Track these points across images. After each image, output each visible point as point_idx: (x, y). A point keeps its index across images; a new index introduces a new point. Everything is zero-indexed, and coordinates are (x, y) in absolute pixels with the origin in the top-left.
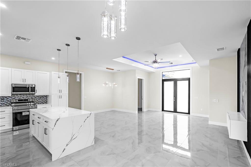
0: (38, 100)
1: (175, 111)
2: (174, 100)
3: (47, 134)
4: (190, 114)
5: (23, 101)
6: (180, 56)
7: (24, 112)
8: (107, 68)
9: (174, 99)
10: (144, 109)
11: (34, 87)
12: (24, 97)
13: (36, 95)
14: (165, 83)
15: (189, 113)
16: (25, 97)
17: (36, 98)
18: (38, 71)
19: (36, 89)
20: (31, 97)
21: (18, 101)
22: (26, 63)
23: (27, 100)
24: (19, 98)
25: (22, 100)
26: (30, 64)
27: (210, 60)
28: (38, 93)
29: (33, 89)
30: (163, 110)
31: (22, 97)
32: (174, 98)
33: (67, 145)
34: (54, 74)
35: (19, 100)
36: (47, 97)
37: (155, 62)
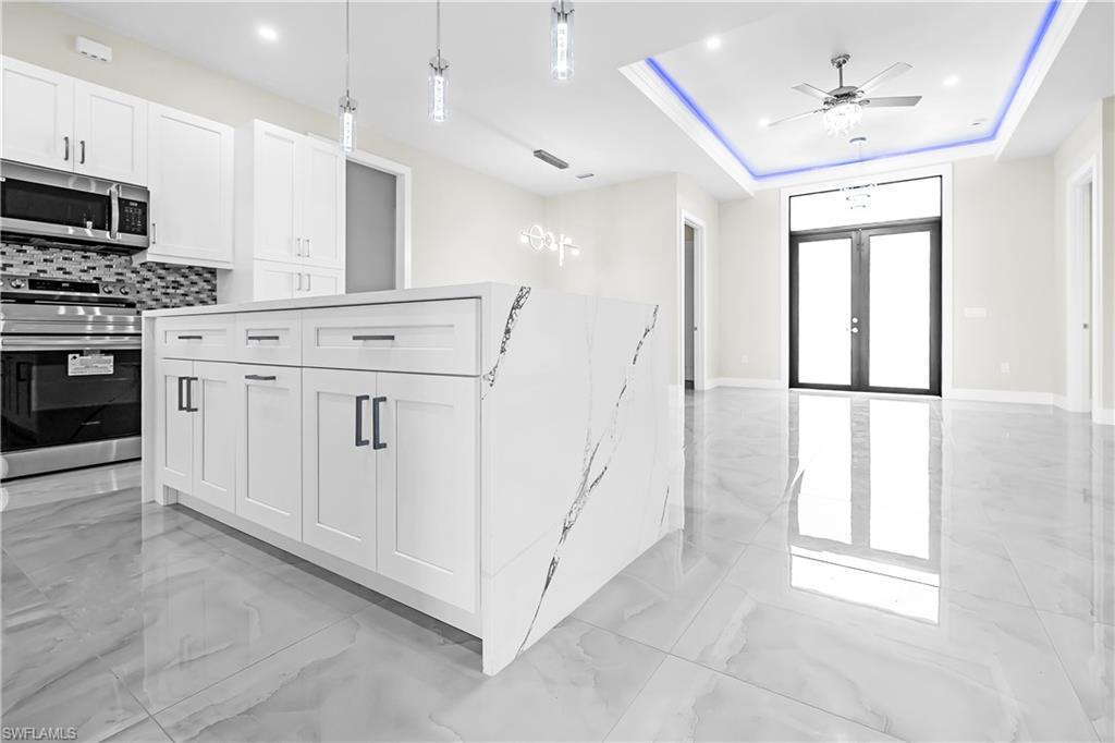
0: (157, 293)
1: (860, 383)
2: (855, 330)
3: (384, 446)
4: (940, 394)
5: (65, 289)
6: (951, 81)
7: (81, 353)
8: (539, 154)
9: (853, 325)
10: (704, 381)
11: (144, 206)
12: (68, 266)
13: (151, 256)
14: (803, 247)
15: (936, 389)
16: (76, 267)
17: (147, 285)
18: (161, 106)
19: (152, 218)
20: (114, 270)
21: (31, 288)
22: (84, 44)
23: (94, 288)
24: (33, 269)
25: (56, 285)
26: (109, 57)
27: (1104, 100)
28: (168, 243)
29: (136, 216)
30: (794, 382)
31: (54, 266)
32: (855, 320)
33: (565, 529)
34: (267, 134)
35: (33, 284)
36: (215, 285)
37: (844, 96)
